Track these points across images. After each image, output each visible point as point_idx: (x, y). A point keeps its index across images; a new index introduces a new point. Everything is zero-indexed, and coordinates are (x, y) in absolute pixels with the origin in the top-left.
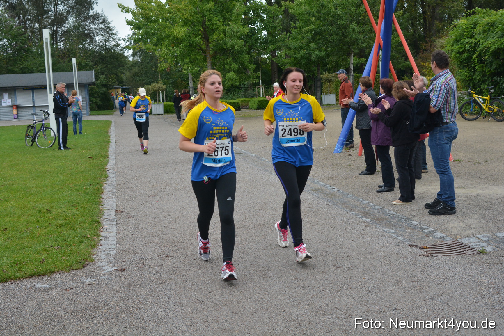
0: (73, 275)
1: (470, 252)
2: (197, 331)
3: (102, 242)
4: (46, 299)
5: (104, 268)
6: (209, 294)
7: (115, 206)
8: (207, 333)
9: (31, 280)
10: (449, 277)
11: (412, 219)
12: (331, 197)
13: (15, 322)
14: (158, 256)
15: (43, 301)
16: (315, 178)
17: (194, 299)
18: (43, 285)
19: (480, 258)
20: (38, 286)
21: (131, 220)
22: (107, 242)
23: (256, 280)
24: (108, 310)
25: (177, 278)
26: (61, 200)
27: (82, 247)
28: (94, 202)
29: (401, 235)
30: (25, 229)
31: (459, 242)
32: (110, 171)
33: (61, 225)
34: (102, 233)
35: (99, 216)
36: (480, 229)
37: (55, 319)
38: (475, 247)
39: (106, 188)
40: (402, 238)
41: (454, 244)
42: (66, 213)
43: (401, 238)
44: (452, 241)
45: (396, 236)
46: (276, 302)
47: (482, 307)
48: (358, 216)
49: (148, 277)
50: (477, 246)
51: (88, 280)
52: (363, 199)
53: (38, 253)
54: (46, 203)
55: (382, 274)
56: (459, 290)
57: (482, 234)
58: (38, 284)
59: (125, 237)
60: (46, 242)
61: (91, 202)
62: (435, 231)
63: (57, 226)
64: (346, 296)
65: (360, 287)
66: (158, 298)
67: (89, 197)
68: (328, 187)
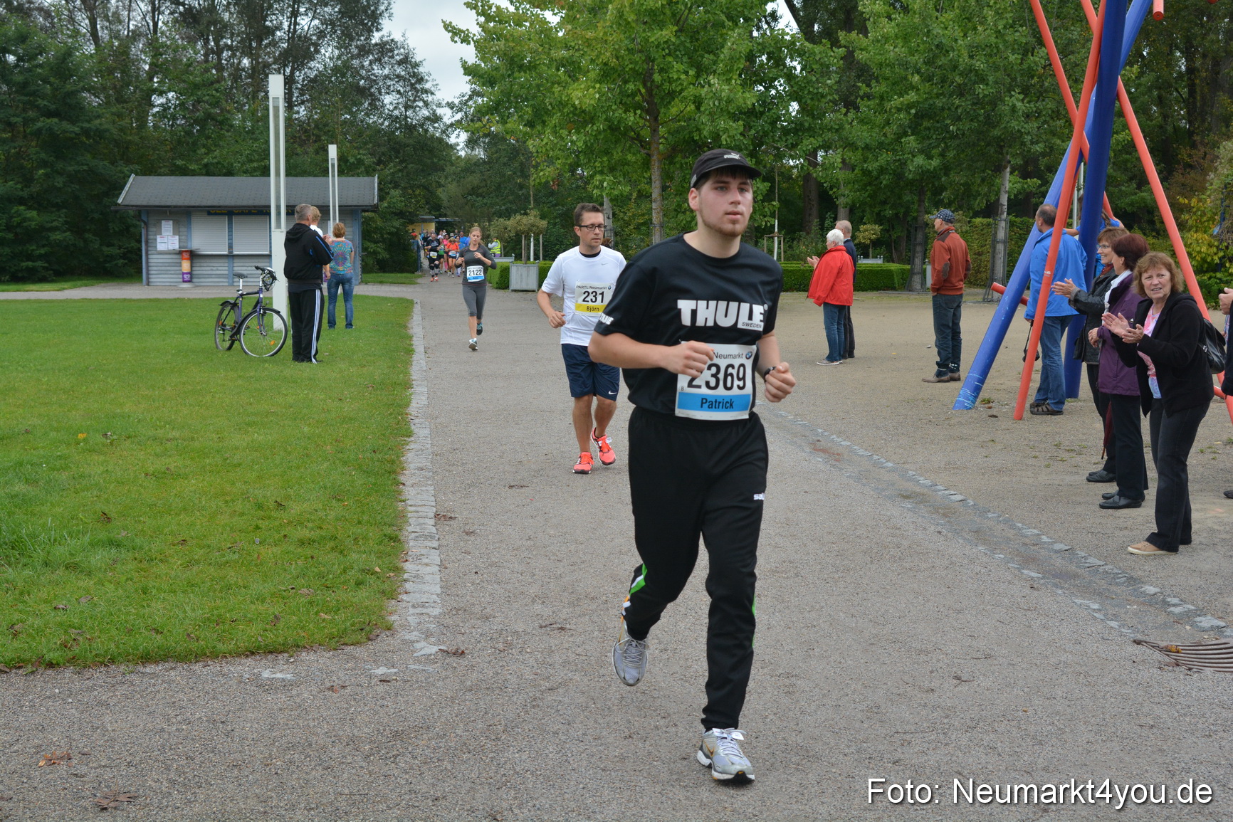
0: (345, 657)
2: (637, 801)
3: (408, 586)
4: (288, 705)
5: (415, 644)
6: (662, 722)
7: (434, 504)
8: (659, 808)
9: (250, 661)
10: (1229, 723)
11: (1143, 579)
12: (945, 515)
13: (220, 751)
14: (541, 627)
15: (281, 709)
16: (907, 466)
17: (626, 730)
18: (279, 675)
20: (267, 676)
21: (473, 538)
22: (420, 586)
23: (769, 696)
24: (429, 739)
25: (585, 680)
26: (307, 482)
27: (363, 593)
28: (385, 491)
29: (1115, 617)
30: (229, 545)
32: (417, 421)
33: (311, 542)
34: (407, 566)
35: (397, 526)
37: (311, 753)
39: (409, 460)
40: (1117, 623)
42: (321, 514)
43: (1114, 624)
45: (1103, 618)
46: (817, 750)
48: (1012, 565)
49: (519, 674)
51: (381, 671)
52: (1023, 524)
53: (263, 601)
54: (272, 488)
55: (1068, 703)
58: (267, 671)
59: (460, 577)
60: (279, 576)
61: (376, 492)
62: (1198, 613)
63: (301, 543)
64: (982, 747)
65: (1015, 731)
66: (543, 721)
67: (372, 480)
68: (939, 490)
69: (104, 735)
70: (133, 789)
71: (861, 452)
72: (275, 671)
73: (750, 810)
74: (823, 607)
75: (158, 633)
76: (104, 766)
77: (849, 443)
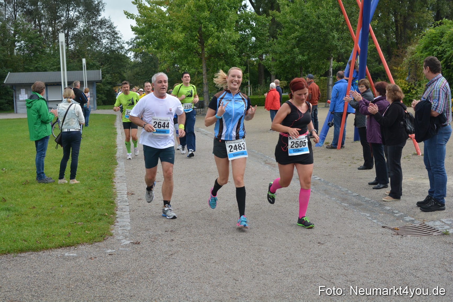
0: (96, 247)
1: (435, 234)
3: (118, 220)
4: (75, 265)
5: (121, 241)
7: (126, 189)
9: (60, 250)
11: (385, 205)
13: (50, 283)
15: (72, 267)
18: (71, 255)
19: (444, 239)
20: (67, 255)
21: (141, 201)
22: (122, 219)
23: (252, 253)
24: (128, 275)
25: (185, 250)
27: (101, 223)
28: (108, 185)
29: (375, 218)
30: (51, 208)
31: (426, 225)
32: (119, 159)
33: (81, 205)
34: (117, 212)
35: (113, 198)
36: (444, 214)
37: (84, 282)
38: (440, 229)
39: (117, 174)
41: (421, 226)
42: (85, 195)
43: (375, 221)
44: (420, 224)
47: (445, 278)
48: (338, 202)
49: (160, 249)
50: (441, 229)
51: (109, 251)
52: (342, 187)
53: (64, 228)
54: (66, 186)
55: (359, 250)
56: (426, 264)
57: (445, 219)
58: (67, 253)
59: (137, 216)
60: (70, 218)
61: (105, 186)
62: (405, 215)
63: (78, 206)
64: (329, 267)
65: (341, 261)
66: (169, 266)
67: (103, 181)
69: (7, 280)
70: (18, 299)
72: (70, 253)
73: (246, 294)
75: (25, 241)
76: (7, 291)
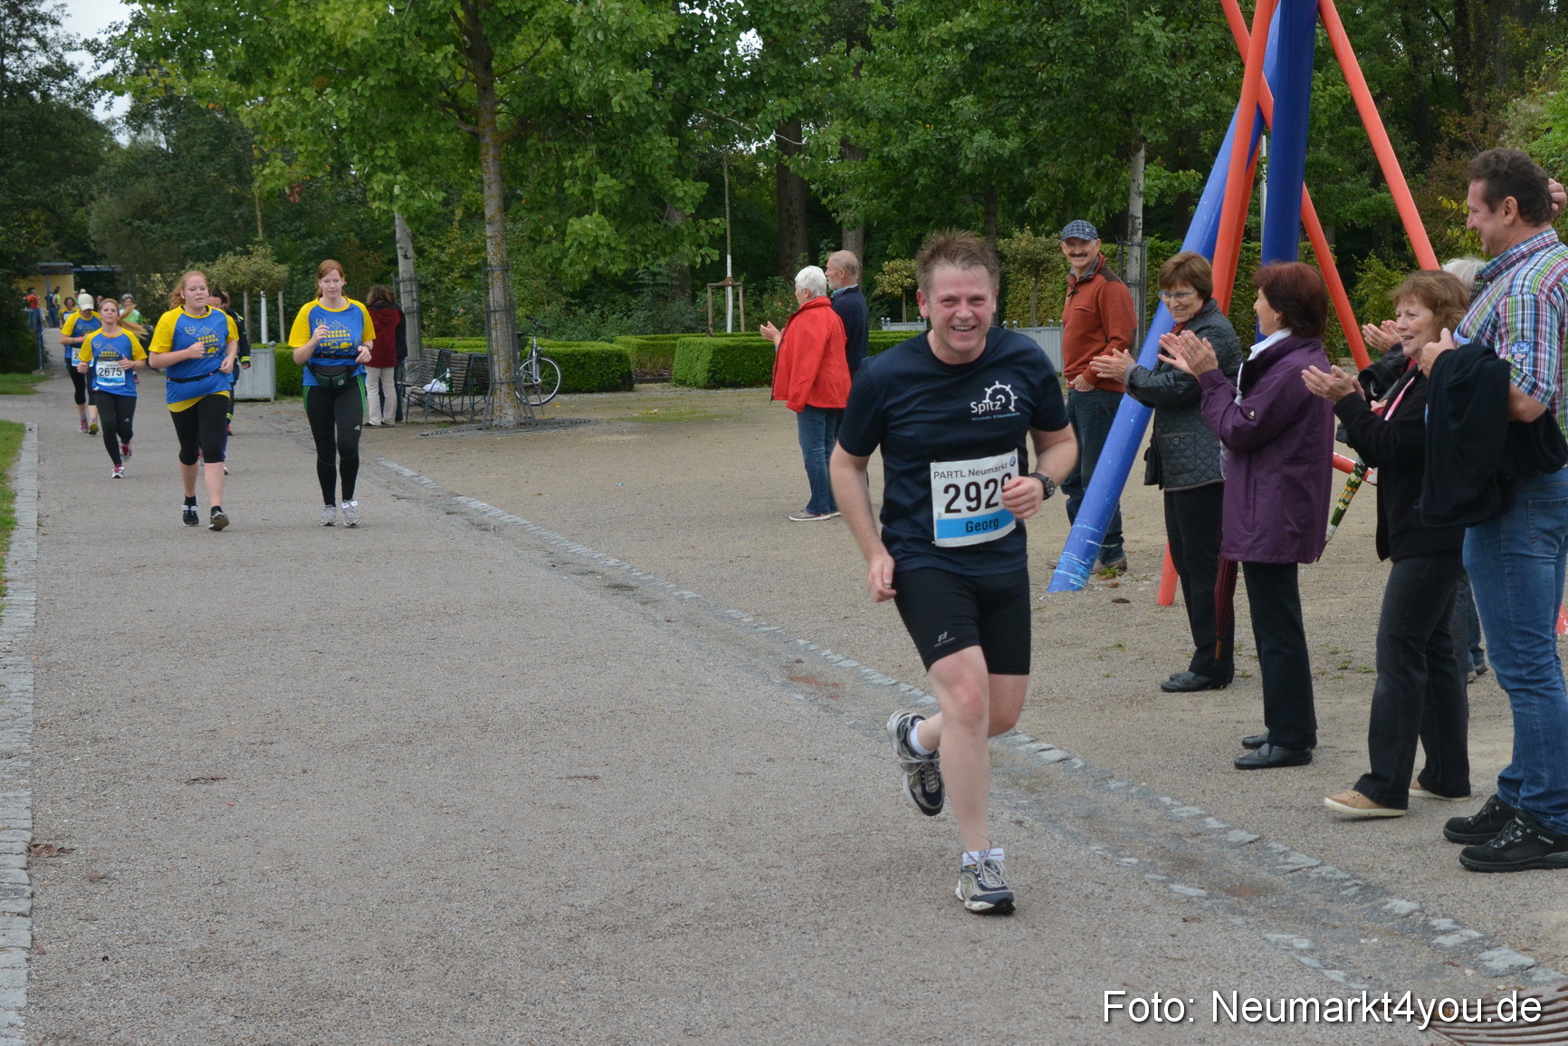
7: (28, 824)
11: (1389, 888)
12: (1031, 790)
21: (104, 889)
29: (1340, 962)
40: (1342, 973)
43: (1336, 976)
44: (1561, 985)
45: (1316, 965)
48: (1152, 876)
52: (1174, 798)
62: (1487, 943)
68: (1021, 743)
71: (878, 678)
74: (793, 982)
77: (855, 664)
